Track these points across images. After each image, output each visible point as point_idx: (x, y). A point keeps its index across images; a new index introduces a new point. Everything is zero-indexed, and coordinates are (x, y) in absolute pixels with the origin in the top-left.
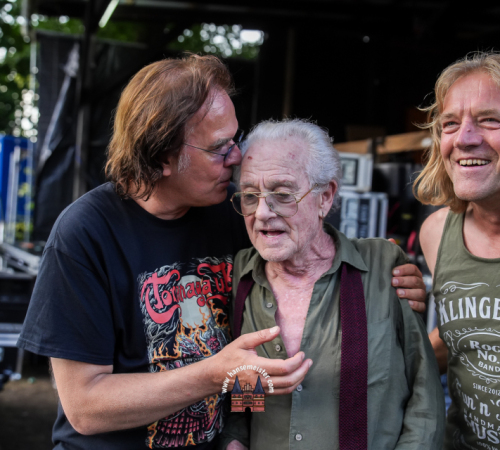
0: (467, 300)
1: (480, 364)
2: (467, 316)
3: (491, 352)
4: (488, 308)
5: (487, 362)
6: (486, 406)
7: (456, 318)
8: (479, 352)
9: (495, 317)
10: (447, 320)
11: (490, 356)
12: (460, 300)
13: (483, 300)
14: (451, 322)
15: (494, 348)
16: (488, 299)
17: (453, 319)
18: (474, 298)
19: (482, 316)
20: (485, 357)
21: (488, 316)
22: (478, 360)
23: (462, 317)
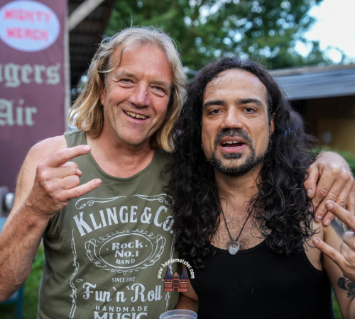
0: (109, 210)
1: (118, 261)
2: (110, 224)
3: (127, 249)
4: (127, 214)
5: (124, 258)
6: (122, 293)
7: (100, 226)
8: (117, 252)
9: (132, 221)
10: (89, 230)
11: (126, 253)
12: (101, 212)
13: (122, 208)
14: (95, 232)
15: (129, 245)
16: (126, 207)
17: (96, 228)
18: (114, 209)
19: (122, 221)
20: (121, 255)
21: (126, 221)
22: (116, 259)
23: (105, 225)
